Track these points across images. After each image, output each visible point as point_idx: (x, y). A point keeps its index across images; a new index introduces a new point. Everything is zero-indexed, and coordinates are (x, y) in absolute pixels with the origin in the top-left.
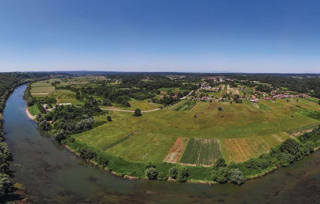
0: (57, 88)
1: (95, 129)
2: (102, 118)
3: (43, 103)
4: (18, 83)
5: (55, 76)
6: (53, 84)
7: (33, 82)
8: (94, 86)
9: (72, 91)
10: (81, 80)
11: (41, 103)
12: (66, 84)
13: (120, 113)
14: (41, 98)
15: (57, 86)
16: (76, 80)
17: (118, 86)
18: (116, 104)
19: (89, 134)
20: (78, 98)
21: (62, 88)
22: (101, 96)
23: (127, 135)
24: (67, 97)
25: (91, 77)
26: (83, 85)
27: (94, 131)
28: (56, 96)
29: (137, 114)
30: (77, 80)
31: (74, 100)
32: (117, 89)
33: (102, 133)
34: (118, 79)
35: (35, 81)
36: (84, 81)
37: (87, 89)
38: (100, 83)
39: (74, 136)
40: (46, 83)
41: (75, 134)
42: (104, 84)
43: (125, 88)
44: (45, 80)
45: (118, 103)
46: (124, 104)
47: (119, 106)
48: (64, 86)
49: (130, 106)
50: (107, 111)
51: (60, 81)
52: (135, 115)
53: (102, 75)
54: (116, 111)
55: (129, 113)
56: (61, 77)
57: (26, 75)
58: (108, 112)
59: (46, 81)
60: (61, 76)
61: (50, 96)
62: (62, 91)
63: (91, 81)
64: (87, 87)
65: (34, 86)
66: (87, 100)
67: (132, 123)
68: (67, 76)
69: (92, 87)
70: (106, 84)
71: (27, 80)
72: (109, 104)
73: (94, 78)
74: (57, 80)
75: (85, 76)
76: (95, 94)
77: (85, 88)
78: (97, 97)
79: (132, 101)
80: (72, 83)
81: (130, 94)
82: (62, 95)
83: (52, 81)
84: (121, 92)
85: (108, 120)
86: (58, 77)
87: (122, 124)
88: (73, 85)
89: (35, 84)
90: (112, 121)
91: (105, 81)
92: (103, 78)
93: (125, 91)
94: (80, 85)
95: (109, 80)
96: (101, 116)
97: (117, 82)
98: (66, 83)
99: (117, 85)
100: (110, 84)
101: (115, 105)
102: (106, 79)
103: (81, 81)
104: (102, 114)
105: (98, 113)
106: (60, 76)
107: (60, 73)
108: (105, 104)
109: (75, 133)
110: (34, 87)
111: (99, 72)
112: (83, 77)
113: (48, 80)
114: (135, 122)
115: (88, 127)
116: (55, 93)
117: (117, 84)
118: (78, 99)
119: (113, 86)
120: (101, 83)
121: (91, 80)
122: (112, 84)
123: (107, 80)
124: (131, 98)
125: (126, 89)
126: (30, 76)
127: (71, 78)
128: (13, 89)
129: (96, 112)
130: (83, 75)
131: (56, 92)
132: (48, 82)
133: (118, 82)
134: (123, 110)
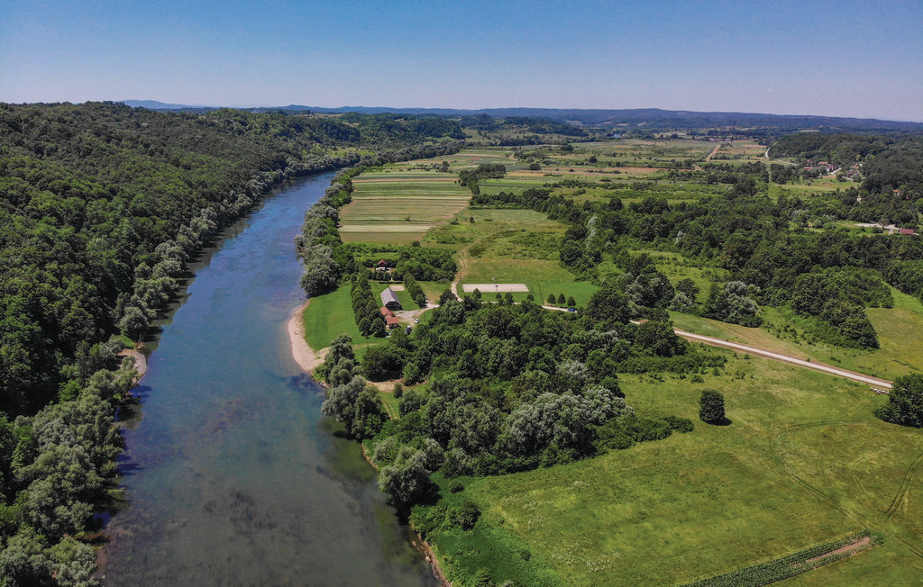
0: (480, 201)
1: (607, 461)
2: (670, 396)
3: (384, 279)
4: (287, 169)
5: (492, 135)
6: (467, 179)
7: (369, 165)
8: (683, 194)
9: (552, 217)
10: (621, 160)
11: (372, 277)
12: (535, 179)
13: (795, 383)
14: (384, 250)
15: (483, 191)
16: (593, 160)
17: (832, 204)
18: (788, 317)
19: (567, 483)
20: (570, 259)
21: (506, 200)
22: (710, 256)
23: (792, 551)
24: (519, 248)
25: (679, 144)
26: (622, 186)
27: (601, 468)
28: (463, 241)
29: (905, 408)
30: (601, 158)
31: (550, 266)
32: (817, 221)
33: (644, 492)
34: (844, 161)
35: (382, 163)
36: (635, 165)
37: (635, 208)
38: (726, 181)
39: (487, 487)
40: (433, 172)
41: (495, 473)
42: (749, 189)
43: (876, 220)
44: (431, 155)
45: (799, 308)
46: (835, 323)
47: (800, 332)
48: (518, 192)
49: (871, 343)
50: (716, 354)
51: (513, 160)
52: (890, 413)
53: (748, 135)
54: (774, 364)
55: (855, 390)
56: (521, 143)
57: (339, 128)
58: (718, 363)
59: (438, 161)
60: (521, 137)
61: (434, 245)
62: (498, 215)
63: (679, 165)
64: (638, 201)
65: (369, 188)
66: (617, 271)
67: (850, 465)
68: (555, 137)
69: (670, 202)
70: (760, 184)
71: (342, 152)
72: (744, 312)
73: (696, 148)
74: (495, 157)
75: (649, 138)
76: (677, 241)
77: (626, 202)
78: (681, 259)
79: (898, 312)
80: (565, 173)
81: (897, 262)
82: (496, 236)
83: (466, 161)
84: (836, 247)
85: (702, 415)
86: (505, 143)
87: (779, 461)
88: (570, 184)
89: (377, 173)
90: (727, 422)
91: (758, 168)
92: (751, 152)
93: (864, 243)
94: (606, 184)
95: (786, 162)
96: (670, 381)
97: (830, 183)
98: (535, 174)
99: (827, 196)
100: (787, 186)
101: (779, 322)
102: (767, 161)
103: (618, 165)
104: (680, 371)
105: (658, 359)
106: (514, 137)
107: (517, 119)
108: (718, 311)
109: (493, 467)
110: (366, 191)
111: (733, 118)
112: (639, 142)
113: (448, 159)
114: (877, 465)
115: (571, 444)
116: (464, 227)
117: (828, 189)
118: (568, 263)
119: (798, 204)
120: (733, 181)
121: (677, 160)
122: (799, 189)
123: (773, 166)
124: (896, 294)
125: (876, 231)
126: (357, 134)
127: (570, 150)
128: (247, 202)
129: (649, 350)
130: (640, 134)
131: (472, 220)
132: (445, 168)
133: (840, 178)
134: (822, 362)
